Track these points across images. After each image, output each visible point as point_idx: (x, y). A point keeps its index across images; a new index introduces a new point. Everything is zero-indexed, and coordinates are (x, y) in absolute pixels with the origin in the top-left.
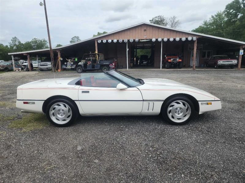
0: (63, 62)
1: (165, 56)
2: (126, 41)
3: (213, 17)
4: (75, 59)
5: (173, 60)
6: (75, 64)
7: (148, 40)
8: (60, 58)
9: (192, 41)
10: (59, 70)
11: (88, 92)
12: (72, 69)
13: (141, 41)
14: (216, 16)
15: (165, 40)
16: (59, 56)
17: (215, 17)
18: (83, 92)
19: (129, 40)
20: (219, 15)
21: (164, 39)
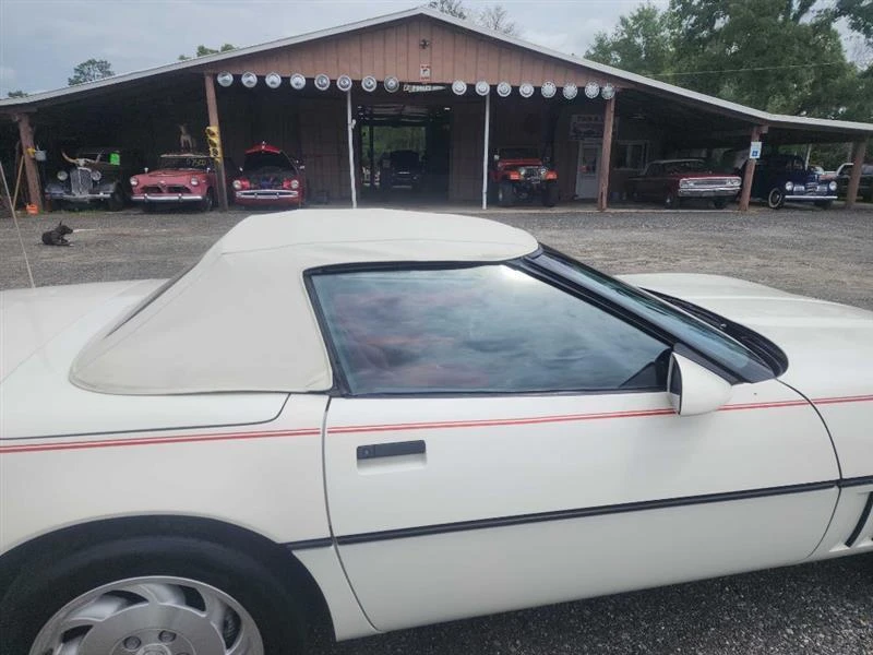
0: (47, 172)
1: (497, 157)
2: (345, 84)
3: (624, 22)
4: (106, 158)
5: (526, 175)
6: (112, 181)
7: (435, 88)
8: (31, 150)
9: (600, 100)
10: (32, 209)
11: (417, 448)
12: (98, 205)
13: (407, 88)
14: (634, 18)
15: (504, 89)
16: (26, 137)
17: (631, 22)
18: (367, 454)
19: (357, 84)
20: (645, 18)
21: (499, 89)
